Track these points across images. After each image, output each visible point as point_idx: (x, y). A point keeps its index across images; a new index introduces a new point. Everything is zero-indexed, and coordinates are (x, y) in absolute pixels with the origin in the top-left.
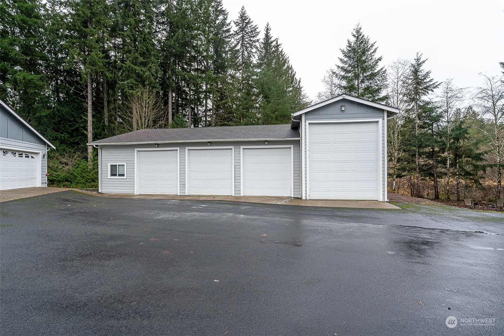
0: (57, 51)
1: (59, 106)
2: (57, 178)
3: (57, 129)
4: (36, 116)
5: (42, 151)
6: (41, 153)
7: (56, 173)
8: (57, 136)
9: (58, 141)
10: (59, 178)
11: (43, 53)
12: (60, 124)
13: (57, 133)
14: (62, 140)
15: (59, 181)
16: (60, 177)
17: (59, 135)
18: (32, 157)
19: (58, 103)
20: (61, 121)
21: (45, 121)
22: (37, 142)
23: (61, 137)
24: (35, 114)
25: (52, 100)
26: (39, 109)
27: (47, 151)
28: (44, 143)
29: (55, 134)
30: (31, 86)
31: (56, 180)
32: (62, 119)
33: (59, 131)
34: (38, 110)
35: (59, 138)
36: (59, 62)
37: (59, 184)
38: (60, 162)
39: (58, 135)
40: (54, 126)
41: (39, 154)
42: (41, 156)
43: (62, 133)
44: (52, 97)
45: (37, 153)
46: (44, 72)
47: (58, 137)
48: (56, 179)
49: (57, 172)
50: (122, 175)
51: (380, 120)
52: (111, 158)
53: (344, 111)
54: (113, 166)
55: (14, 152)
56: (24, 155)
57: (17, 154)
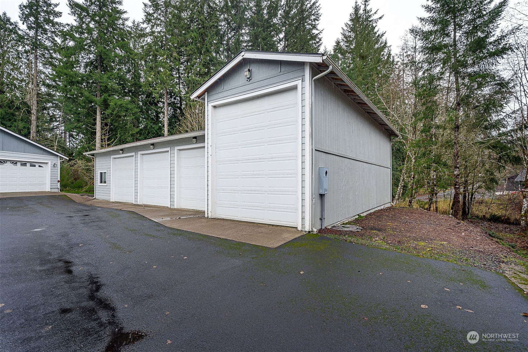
5: (53, 161)
6: (50, 163)
18: (40, 166)
22: (45, 153)
27: (59, 161)
45: (46, 163)
50: (105, 182)
51: (299, 83)
52: (100, 166)
53: (249, 79)
54: (101, 173)
55: (14, 162)
56: (28, 165)
57: (19, 163)
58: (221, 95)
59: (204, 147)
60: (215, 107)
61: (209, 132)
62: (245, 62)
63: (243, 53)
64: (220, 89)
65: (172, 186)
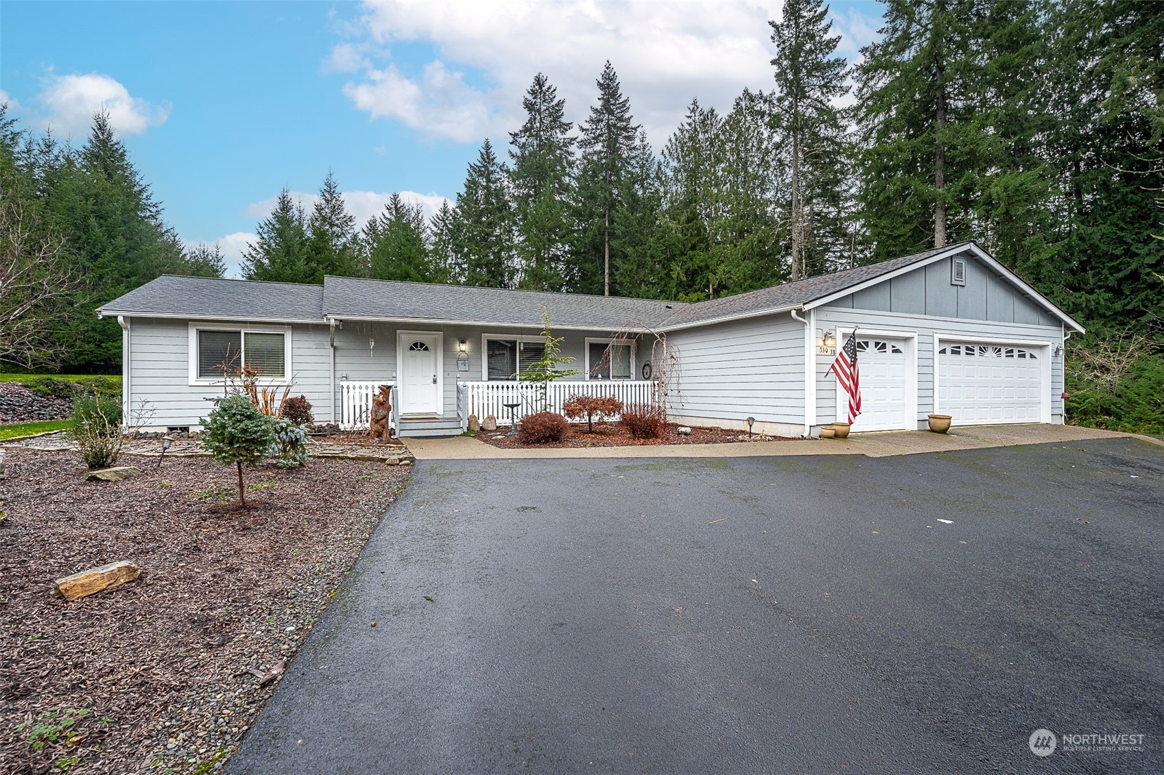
0: (1078, 91)
1: (1083, 227)
2: (1080, 404)
3: (1078, 283)
4: (1029, 263)
5: (1054, 339)
6: (1050, 347)
7: (1076, 393)
8: (1079, 301)
9: (1080, 312)
10: (1085, 406)
11: (1043, 115)
12: (1085, 271)
13: (1078, 295)
14: (1091, 311)
15: (1085, 412)
16: (1089, 403)
17: (1083, 298)
18: (1032, 356)
19: (1081, 218)
20: (1088, 261)
21: (1050, 271)
22: (1042, 320)
23: (1088, 301)
24: (1028, 259)
25: (1064, 216)
26: (1037, 245)
27: (1064, 339)
28: (1057, 321)
29: (1074, 297)
30: (1019, 201)
31: (1078, 408)
32: (1089, 257)
33: (1083, 289)
34: (1034, 249)
35: (1084, 306)
36: (1082, 116)
37: (1085, 420)
38: (1088, 366)
39: (1081, 297)
40: (1070, 278)
41: (1047, 348)
42: (1050, 352)
43: (1091, 292)
44: (1065, 210)
45: (1041, 347)
46: (1045, 157)
47: (1081, 304)
48: (1077, 405)
49: (1078, 390)
55: (997, 348)
56: (1016, 353)
57: (1003, 351)
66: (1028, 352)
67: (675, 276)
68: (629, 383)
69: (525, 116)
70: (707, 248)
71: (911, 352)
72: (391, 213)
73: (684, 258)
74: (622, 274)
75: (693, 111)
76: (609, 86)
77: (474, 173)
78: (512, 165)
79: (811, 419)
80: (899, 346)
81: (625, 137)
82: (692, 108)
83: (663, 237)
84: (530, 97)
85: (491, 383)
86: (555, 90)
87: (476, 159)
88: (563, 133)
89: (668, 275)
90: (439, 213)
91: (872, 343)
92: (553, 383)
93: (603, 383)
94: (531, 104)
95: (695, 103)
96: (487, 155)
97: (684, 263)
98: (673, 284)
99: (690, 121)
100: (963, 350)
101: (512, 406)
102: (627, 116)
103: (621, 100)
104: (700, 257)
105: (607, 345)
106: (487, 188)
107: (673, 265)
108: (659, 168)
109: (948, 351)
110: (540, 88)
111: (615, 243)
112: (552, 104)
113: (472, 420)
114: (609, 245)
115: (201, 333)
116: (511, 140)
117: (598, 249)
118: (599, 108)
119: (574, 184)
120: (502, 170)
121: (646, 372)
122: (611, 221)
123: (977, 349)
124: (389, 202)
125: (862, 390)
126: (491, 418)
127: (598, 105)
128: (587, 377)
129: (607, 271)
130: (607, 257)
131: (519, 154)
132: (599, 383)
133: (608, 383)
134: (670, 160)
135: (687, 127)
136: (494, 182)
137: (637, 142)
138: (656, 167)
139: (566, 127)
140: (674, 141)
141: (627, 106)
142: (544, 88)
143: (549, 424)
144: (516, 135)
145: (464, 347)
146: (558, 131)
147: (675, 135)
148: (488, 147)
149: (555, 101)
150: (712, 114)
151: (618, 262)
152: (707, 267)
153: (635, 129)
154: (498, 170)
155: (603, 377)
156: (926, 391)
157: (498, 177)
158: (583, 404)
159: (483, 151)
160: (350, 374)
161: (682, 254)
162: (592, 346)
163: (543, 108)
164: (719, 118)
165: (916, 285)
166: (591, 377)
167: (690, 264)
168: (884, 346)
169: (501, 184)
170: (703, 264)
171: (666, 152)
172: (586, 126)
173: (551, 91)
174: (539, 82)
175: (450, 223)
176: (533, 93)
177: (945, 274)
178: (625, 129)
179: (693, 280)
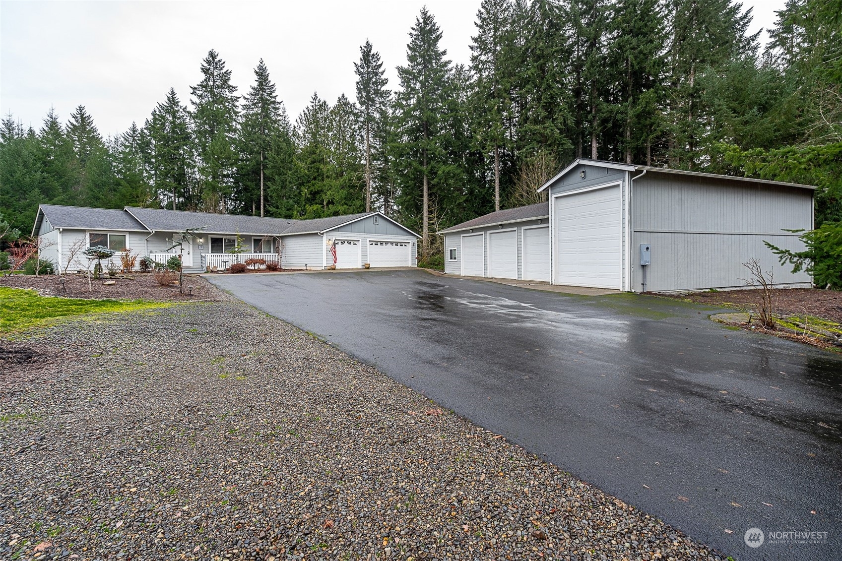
5: (412, 240)
6: (411, 242)
22: (407, 235)
27: (416, 241)
28: (413, 235)
37: (424, 266)
42: (411, 244)
45: (408, 243)
48: (422, 261)
50: (455, 258)
51: (620, 183)
52: (449, 244)
53: (584, 178)
54: (451, 251)
55: (392, 243)
56: (399, 244)
57: (394, 244)
58: (561, 189)
59: (549, 227)
60: (557, 198)
61: (552, 216)
62: (579, 166)
63: (578, 160)
64: (562, 184)
65: (520, 261)
66: (404, 244)
67: (303, 195)
68: (270, 254)
69: (203, 77)
70: (323, 180)
71: (360, 244)
72: (77, 121)
73: (310, 184)
74: (272, 191)
75: (315, 99)
76: (262, 74)
77: (162, 111)
78: (192, 109)
79: (325, 264)
80: (355, 243)
81: (274, 108)
82: (314, 97)
83: (297, 172)
84: (206, 65)
85: (212, 254)
86: (224, 63)
87: (164, 101)
88: (230, 92)
89: (299, 193)
90: (129, 131)
91: (346, 242)
92: (241, 254)
93: (260, 254)
94: (206, 69)
95: (315, 95)
96: (173, 100)
97: (309, 187)
98: (303, 199)
99: (313, 104)
100: (379, 244)
101: (225, 262)
102: (274, 94)
103: (270, 85)
104: (318, 185)
105: (261, 240)
106: (173, 122)
107: (302, 188)
108: (294, 131)
109: (374, 244)
110: (213, 59)
111: (267, 172)
112: (222, 71)
113: (208, 268)
114: (263, 172)
115: (90, 235)
116: (192, 91)
117: (256, 172)
118: (256, 86)
119: (239, 127)
120: (185, 111)
121: (277, 251)
122: (265, 158)
123: (384, 244)
124: (75, 112)
125: (337, 256)
126: (215, 267)
127: (255, 84)
128: (253, 252)
129: (262, 188)
130: (262, 179)
131: (198, 102)
132: (258, 254)
133: (261, 254)
134: (301, 126)
135: (311, 108)
136: (179, 118)
137: (280, 112)
138: (292, 129)
139: (232, 89)
140: (303, 115)
141: (274, 89)
142: (216, 60)
143: (241, 266)
144: (195, 89)
145: (201, 240)
146: (227, 90)
147: (304, 111)
148: (173, 93)
149: (224, 70)
150: (325, 104)
151: (269, 184)
152: (322, 191)
153: (280, 103)
154: (181, 110)
155: (259, 252)
156: (364, 256)
157: (181, 115)
158: (253, 261)
159: (170, 96)
160: (153, 251)
161: (308, 182)
162: (254, 240)
163: (216, 74)
164: (329, 107)
165: (361, 224)
166: (254, 252)
167: (312, 188)
168: (350, 243)
169: (184, 121)
170: (320, 188)
171: (299, 121)
172: (248, 97)
173: (221, 63)
174: (212, 55)
175: (139, 140)
176: (209, 62)
177: (372, 221)
178: (274, 102)
179: (314, 197)
